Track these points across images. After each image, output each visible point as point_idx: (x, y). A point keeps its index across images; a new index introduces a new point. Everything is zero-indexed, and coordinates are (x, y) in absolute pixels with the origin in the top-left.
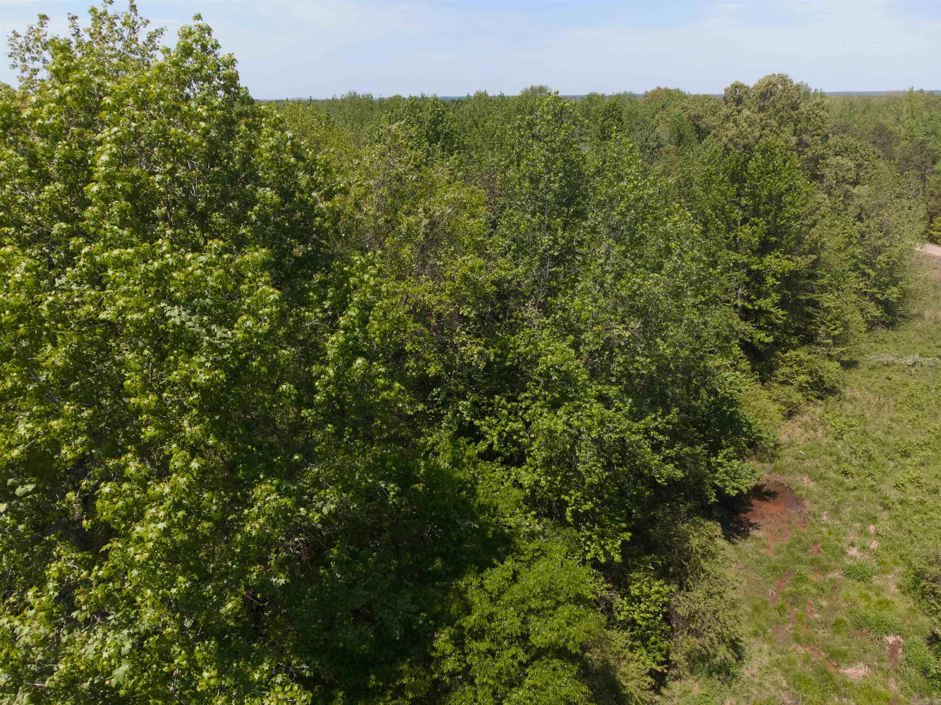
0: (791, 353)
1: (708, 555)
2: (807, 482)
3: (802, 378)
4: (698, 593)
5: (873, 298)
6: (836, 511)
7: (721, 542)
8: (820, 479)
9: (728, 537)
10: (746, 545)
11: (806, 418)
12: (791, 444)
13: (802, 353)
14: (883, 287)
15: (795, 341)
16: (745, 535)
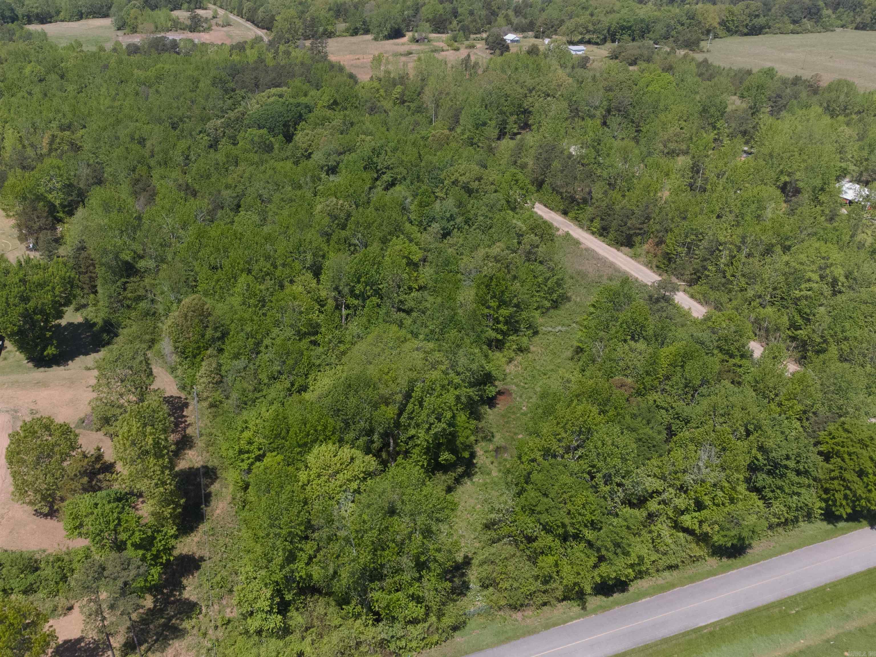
0: (511, 337)
1: (485, 414)
2: (514, 387)
3: (514, 347)
4: (483, 422)
5: (546, 299)
6: (521, 397)
7: (488, 410)
8: (517, 386)
9: (490, 408)
10: (495, 410)
11: (516, 362)
12: (510, 373)
13: (514, 338)
14: (551, 294)
15: (511, 333)
16: (495, 407)
